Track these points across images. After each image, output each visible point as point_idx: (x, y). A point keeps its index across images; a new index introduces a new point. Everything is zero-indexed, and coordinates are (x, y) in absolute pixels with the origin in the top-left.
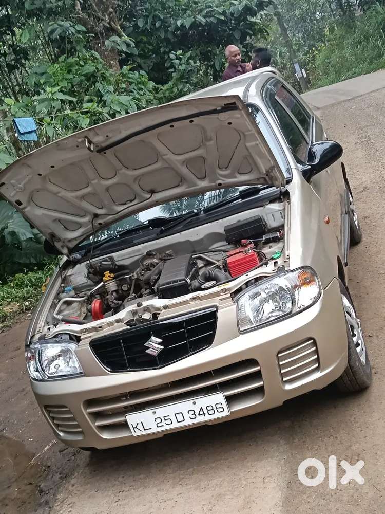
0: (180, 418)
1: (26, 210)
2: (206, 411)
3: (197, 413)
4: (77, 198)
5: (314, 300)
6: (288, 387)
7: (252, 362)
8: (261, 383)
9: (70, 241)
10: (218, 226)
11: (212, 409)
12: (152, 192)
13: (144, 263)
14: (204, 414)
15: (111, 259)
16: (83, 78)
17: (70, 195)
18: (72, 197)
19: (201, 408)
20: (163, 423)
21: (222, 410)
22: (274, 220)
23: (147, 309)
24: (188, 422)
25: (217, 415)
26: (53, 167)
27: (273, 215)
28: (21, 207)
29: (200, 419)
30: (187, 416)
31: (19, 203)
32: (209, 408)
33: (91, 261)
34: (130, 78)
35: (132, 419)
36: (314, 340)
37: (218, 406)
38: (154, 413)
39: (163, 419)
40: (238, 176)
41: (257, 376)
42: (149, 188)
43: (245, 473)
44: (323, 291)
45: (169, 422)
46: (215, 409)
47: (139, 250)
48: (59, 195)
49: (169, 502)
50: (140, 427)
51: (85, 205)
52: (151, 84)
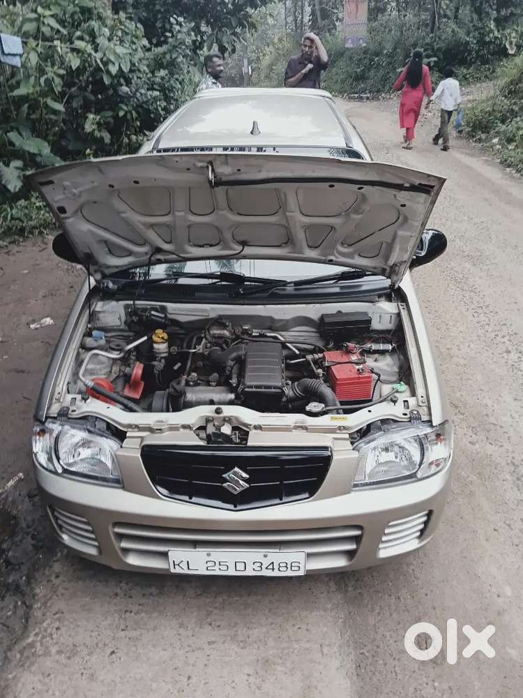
0: (241, 567)
1: (67, 221)
2: (276, 567)
3: (264, 567)
4: (144, 224)
6: (383, 554)
11: (286, 566)
12: (244, 244)
14: (273, 569)
15: (163, 309)
17: (137, 219)
18: (139, 221)
19: (273, 563)
20: (217, 568)
21: (297, 569)
22: (380, 322)
24: (249, 573)
25: (289, 573)
26: (136, 182)
27: (380, 316)
28: (63, 215)
29: (266, 573)
30: (250, 567)
31: (62, 210)
32: (282, 565)
33: (137, 302)
36: (431, 512)
37: (293, 564)
38: (209, 555)
39: (217, 563)
40: (357, 257)
41: (357, 539)
42: (241, 238)
45: (225, 568)
46: (289, 566)
47: (205, 310)
48: (123, 215)
49: (198, 653)
50: (183, 565)
51: (152, 235)
52: (145, 42)
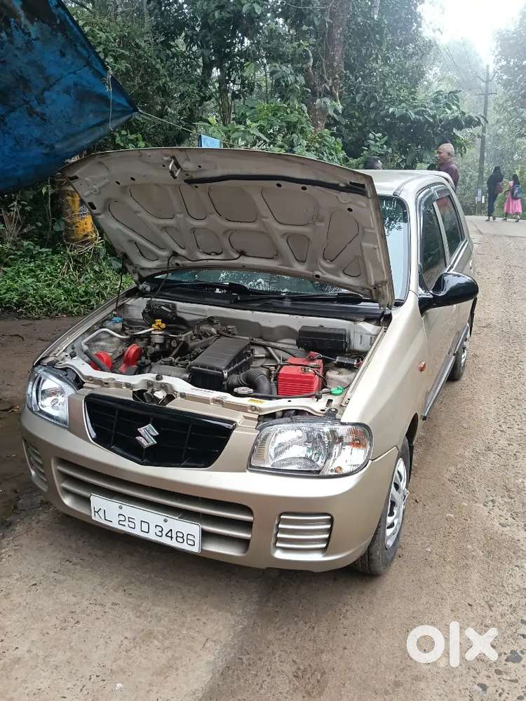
0: (145, 527)
1: (99, 217)
2: (174, 536)
3: (164, 533)
4: (158, 226)
5: (355, 468)
6: (279, 555)
7: (246, 509)
8: (249, 536)
9: (143, 269)
10: (297, 322)
11: (181, 536)
12: (242, 253)
13: (201, 328)
14: (171, 537)
15: (174, 306)
16: (284, 124)
17: (152, 220)
18: (153, 223)
19: (171, 530)
20: (126, 523)
21: (192, 543)
22: (361, 343)
23: (164, 387)
24: (152, 536)
25: (185, 546)
26: (133, 179)
27: (361, 336)
28: (94, 211)
29: (165, 540)
30: (153, 530)
31: (92, 206)
32: (179, 534)
33: (153, 299)
34: (326, 141)
35: (97, 501)
36: (332, 518)
37: (189, 537)
38: (121, 508)
39: (127, 519)
40: (342, 275)
41: (247, 526)
42: (240, 248)
43: (194, 618)
44: (370, 461)
45: (132, 525)
46: (185, 538)
47: (203, 311)
48: (138, 215)
50: (101, 513)
51: (166, 237)
52: (342, 154)
